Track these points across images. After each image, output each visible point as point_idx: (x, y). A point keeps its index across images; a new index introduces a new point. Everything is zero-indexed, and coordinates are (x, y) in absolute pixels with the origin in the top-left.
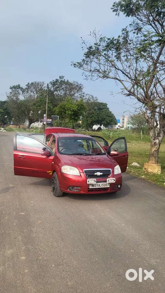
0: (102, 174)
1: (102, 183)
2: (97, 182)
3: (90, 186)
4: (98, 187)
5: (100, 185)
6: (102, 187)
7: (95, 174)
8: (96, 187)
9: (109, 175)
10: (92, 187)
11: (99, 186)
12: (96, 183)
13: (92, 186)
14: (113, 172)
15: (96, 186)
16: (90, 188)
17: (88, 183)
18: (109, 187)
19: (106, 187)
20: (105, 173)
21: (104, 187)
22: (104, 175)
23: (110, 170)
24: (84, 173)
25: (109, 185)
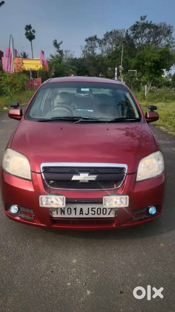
0: (93, 178)
1: (90, 206)
3: (55, 213)
4: (78, 216)
5: (85, 211)
6: (90, 216)
7: (75, 178)
8: (73, 215)
9: (117, 181)
10: (59, 215)
11: (81, 213)
13: (59, 213)
14: (133, 172)
15: (73, 212)
16: (54, 216)
18: (112, 216)
19: (102, 216)
21: (96, 216)
22: (99, 181)
23: (123, 169)
24: (41, 173)
25: (113, 212)
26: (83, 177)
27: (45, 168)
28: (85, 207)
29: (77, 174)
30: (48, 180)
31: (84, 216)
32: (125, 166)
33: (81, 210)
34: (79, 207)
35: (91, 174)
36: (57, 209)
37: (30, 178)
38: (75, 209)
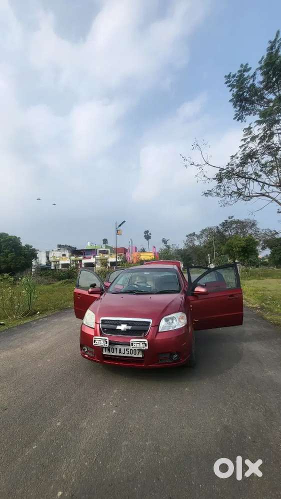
0: (130, 327)
1: (126, 347)
2: (110, 344)
3: (104, 350)
4: (118, 354)
5: (123, 351)
6: (126, 355)
7: (118, 327)
8: (115, 354)
9: (145, 331)
10: (107, 353)
11: (120, 352)
12: (108, 345)
13: (107, 351)
14: (157, 325)
16: (104, 353)
17: (94, 344)
18: (140, 356)
19: (133, 355)
20: (136, 327)
21: (130, 355)
22: (132, 330)
23: (149, 323)
24: (99, 324)
25: (141, 353)
26: (123, 327)
27: (102, 320)
28: (123, 348)
29: (120, 325)
30: (103, 329)
31: (122, 355)
32: (151, 321)
33: (120, 349)
34: (119, 347)
35: (128, 325)
36: (106, 347)
37: (94, 327)
38: (116, 349)
